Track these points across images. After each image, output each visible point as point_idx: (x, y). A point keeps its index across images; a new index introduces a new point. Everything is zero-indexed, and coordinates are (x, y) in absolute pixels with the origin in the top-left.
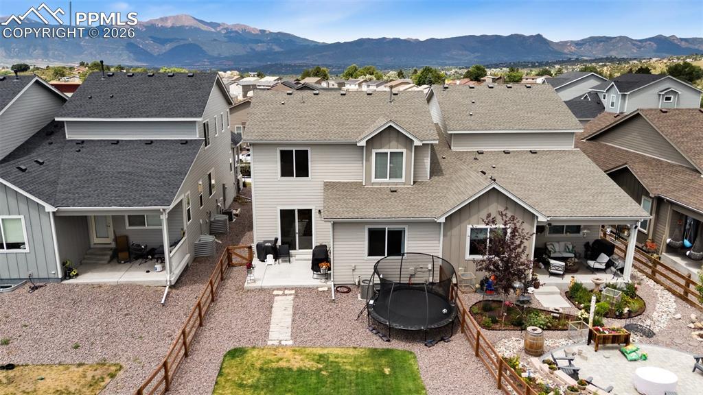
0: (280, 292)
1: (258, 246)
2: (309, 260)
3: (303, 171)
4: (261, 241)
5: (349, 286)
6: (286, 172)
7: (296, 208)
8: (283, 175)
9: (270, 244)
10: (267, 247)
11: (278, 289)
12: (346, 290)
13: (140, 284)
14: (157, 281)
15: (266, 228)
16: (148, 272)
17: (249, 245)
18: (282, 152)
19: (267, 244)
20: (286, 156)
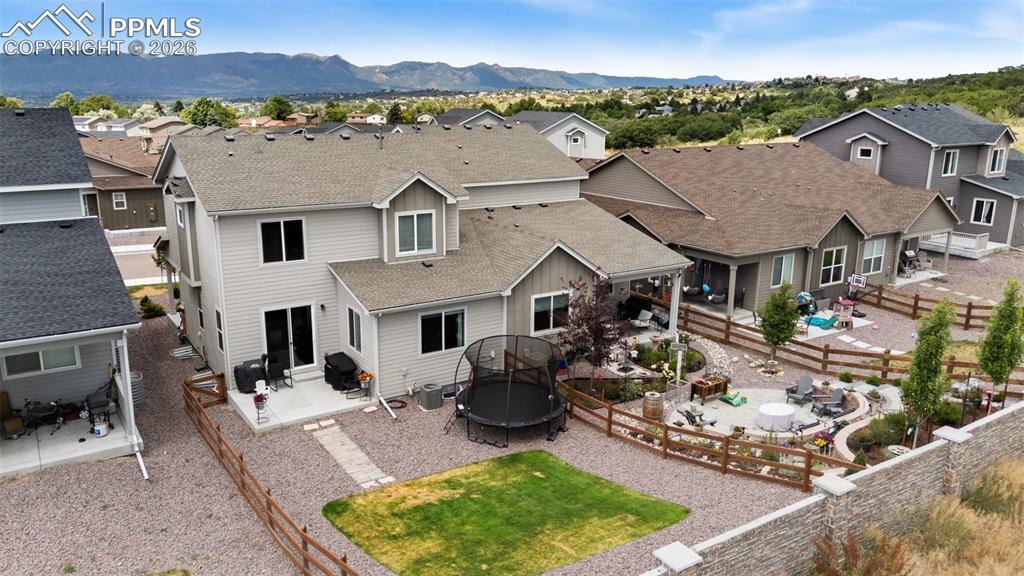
0: (316, 426)
1: (237, 371)
2: (320, 377)
3: (296, 251)
4: (240, 363)
5: (399, 399)
6: (271, 254)
7: (288, 306)
8: (267, 259)
9: (257, 365)
10: (254, 369)
11: (308, 423)
12: (400, 405)
13: (83, 460)
14: (115, 450)
15: (246, 343)
16: (82, 440)
17: (220, 373)
18: (264, 226)
19: (253, 366)
20: (270, 232)
